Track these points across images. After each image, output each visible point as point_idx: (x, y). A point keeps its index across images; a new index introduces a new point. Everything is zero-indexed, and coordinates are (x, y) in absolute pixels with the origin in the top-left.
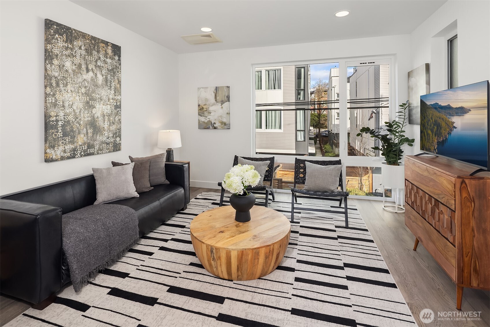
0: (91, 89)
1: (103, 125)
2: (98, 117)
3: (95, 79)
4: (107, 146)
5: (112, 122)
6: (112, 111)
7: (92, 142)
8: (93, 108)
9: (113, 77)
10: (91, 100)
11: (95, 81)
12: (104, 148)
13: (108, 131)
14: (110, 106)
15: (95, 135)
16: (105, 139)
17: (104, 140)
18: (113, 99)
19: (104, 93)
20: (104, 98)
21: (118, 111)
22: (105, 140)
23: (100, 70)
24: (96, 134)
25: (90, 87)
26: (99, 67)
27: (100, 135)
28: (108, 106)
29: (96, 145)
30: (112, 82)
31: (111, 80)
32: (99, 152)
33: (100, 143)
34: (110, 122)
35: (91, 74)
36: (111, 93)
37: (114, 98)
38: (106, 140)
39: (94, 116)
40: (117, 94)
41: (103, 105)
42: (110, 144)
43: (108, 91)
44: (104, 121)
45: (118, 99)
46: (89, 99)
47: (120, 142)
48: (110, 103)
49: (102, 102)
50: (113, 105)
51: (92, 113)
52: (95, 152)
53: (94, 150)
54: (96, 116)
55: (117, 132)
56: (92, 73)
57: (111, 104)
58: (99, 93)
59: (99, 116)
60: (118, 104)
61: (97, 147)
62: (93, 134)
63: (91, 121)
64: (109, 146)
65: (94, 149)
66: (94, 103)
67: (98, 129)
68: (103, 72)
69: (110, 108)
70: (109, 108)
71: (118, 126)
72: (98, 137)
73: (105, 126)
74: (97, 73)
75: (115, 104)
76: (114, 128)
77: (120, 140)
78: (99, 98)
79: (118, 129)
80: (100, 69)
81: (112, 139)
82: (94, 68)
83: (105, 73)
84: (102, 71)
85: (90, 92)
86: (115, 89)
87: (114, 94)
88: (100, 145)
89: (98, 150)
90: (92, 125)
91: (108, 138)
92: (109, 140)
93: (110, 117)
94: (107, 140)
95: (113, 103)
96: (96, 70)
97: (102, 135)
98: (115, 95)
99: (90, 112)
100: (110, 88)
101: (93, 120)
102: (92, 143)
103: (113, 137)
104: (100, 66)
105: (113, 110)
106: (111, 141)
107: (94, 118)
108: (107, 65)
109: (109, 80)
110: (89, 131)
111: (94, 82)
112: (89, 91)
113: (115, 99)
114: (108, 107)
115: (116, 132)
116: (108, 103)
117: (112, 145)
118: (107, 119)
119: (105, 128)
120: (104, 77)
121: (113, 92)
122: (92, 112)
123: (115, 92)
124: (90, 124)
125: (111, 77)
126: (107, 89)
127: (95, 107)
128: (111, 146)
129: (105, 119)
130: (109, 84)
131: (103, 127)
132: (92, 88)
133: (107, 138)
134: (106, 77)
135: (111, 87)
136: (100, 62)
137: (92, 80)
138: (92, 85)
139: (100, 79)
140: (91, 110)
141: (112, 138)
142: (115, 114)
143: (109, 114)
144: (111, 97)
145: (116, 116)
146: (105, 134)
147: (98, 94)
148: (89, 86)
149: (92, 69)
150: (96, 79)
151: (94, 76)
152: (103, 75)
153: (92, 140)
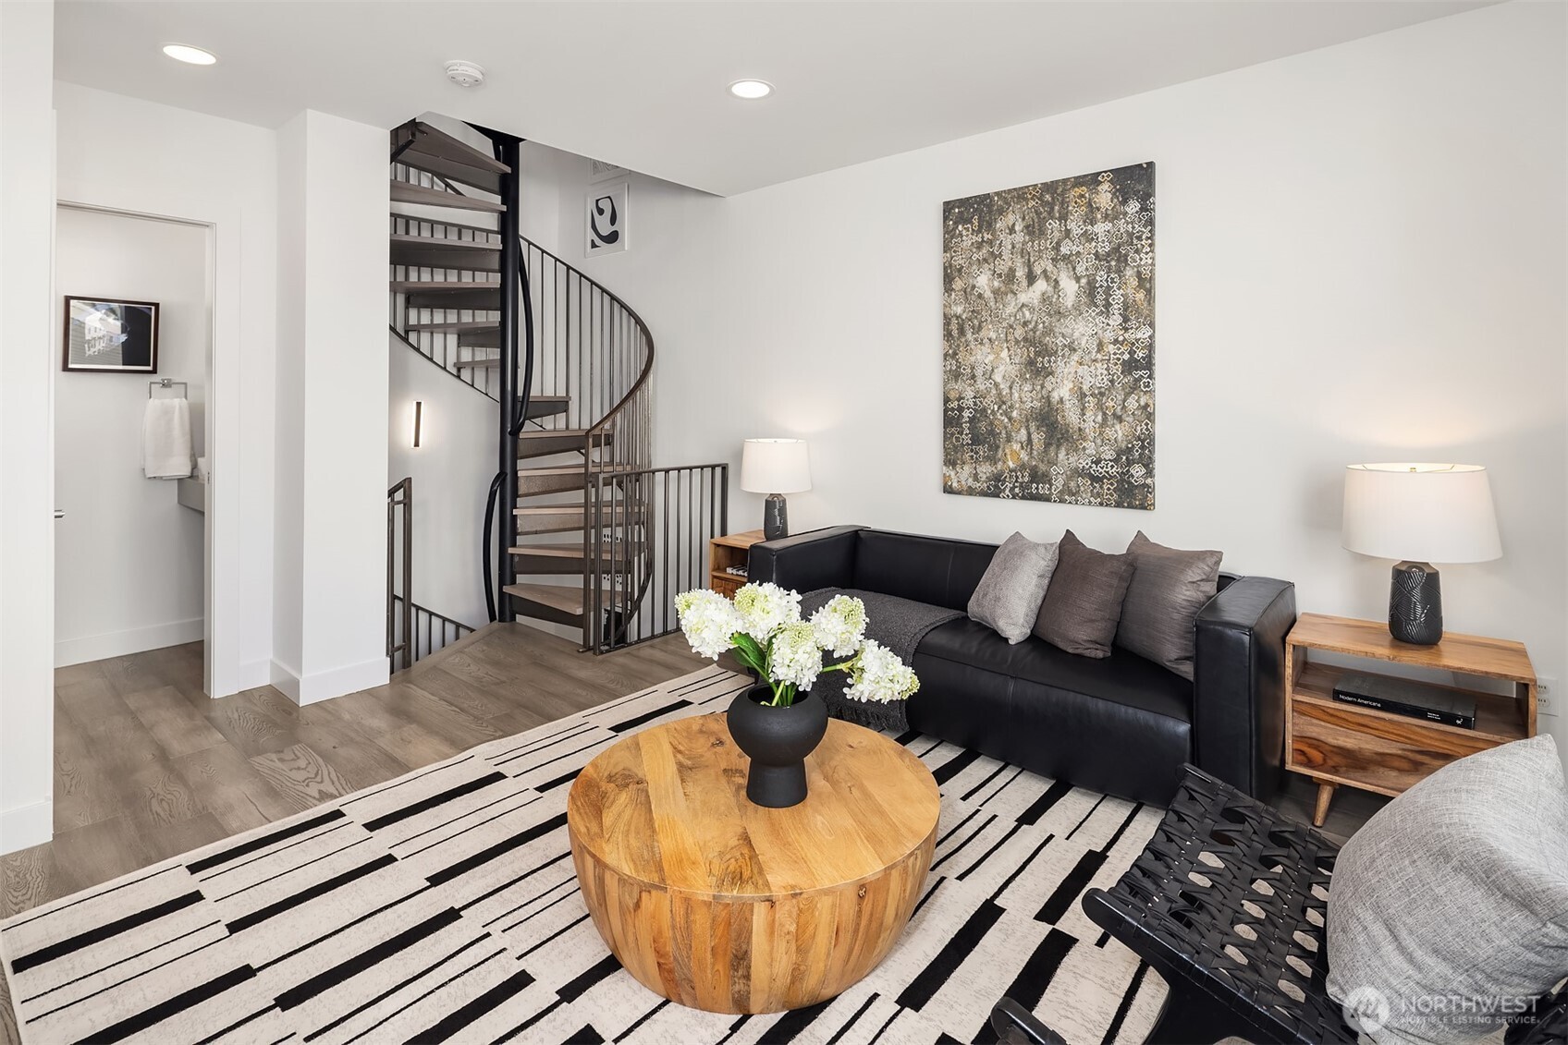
0: (1041, 325)
1: (1080, 423)
2: (1061, 401)
3: (1052, 296)
4: (1092, 484)
5: (1114, 414)
6: (1112, 381)
7: (1042, 467)
8: (1048, 376)
9: (1119, 271)
10: (1039, 356)
11: (1054, 300)
12: (1082, 489)
13: (1099, 441)
14: (1106, 366)
15: (1052, 449)
16: (1084, 463)
17: (1081, 466)
18: (1116, 342)
19: (1080, 330)
20: (1083, 342)
21: (1137, 380)
22: (1087, 467)
23: (1070, 266)
24: (1054, 446)
25: (1036, 322)
26: (1066, 258)
27: (1067, 450)
28: (1099, 365)
29: (1056, 475)
30: (1115, 288)
31: (1108, 287)
32: (1066, 497)
33: (1068, 473)
34: (1104, 414)
35: (1041, 285)
36: (1108, 324)
37: (1121, 338)
38: (1091, 467)
39: (1048, 397)
40: (1133, 323)
41: (1081, 364)
42: (1105, 480)
43: (1097, 320)
44: (1082, 410)
45: (1137, 340)
46: (1036, 352)
47: (1149, 481)
48: (1106, 355)
49: (1075, 357)
50: (1119, 359)
51: (1044, 389)
52: (1051, 494)
53: (1050, 489)
54: (1057, 398)
55: (1133, 445)
56: (1045, 283)
57: (1107, 358)
58: (1067, 331)
59: (1066, 397)
60: (1140, 354)
61: (1059, 483)
62: (1048, 445)
63: (1041, 410)
64: (1101, 487)
65: (1051, 485)
66: (1050, 361)
67: (1062, 434)
68: (1080, 269)
69: (1106, 372)
70: (1099, 371)
71: (1139, 428)
72: (1062, 455)
73: (1086, 425)
74: (1058, 279)
75: (1126, 357)
76: (1120, 432)
77: (1150, 473)
78: (1065, 346)
79: (1139, 439)
80: (1071, 262)
81: (1112, 467)
82: (1050, 268)
83: (1087, 269)
84: (1074, 269)
85: (1038, 333)
86: (1125, 310)
87: (1121, 324)
88: (1070, 478)
89: (1061, 492)
90: (1043, 420)
91: (1097, 462)
92: (1101, 470)
93: (1104, 399)
94: (1094, 468)
95: (1115, 354)
96: (1055, 271)
97: (1076, 450)
98: (1126, 330)
99: (1039, 387)
100: (1106, 308)
101: (1046, 408)
102: (1044, 469)
103: (1116, 461)
104: (1071, 255)
105: (1118, 377)
106: (1107, 472)
107: (1049, 402)
108: (1094, 244)
109: (1101, 286)
110: (1035, 437)
111: (1051, 304)
112: (1034, 333)
113: (1125, 339)
114: (1096, 368)
115: (1128, 447)
116: (1099, 356)
117: (1112, 484)
118: (1092, 405)
119: (1087, 430)
120: (1084, 281)
121: (1116, 320)
122: (1042, 387)
123: (1126, 320)
124: (1037, 417)
125: (1108, 276)
126: (1093, 314)
127: (1051, 373)
128: (1109, 489)
129: (1086, 405)
130: (1100, 299)
131: (1080, 429)
132: (1044, 323)
133: (1092, 463)
134: (1089, 280)
135: (1107, 305)
136: (1071, 244)
137: (1045, 299)
138: (1043, 314)
139: (1070, 288)
140: (1041, 382)
141: (1110, 464)
142: (1123, 389)
143: (1103, 390)
144: (1109, 336)
145: (1127, 395)
146: (1084, 449)
147: (1063, 336)
148: (1035, 318)
149: (1045, 271)
150: (1056, 296)
151: (1050, 289)
152: (1078, 279)
153: (1042, 462)
